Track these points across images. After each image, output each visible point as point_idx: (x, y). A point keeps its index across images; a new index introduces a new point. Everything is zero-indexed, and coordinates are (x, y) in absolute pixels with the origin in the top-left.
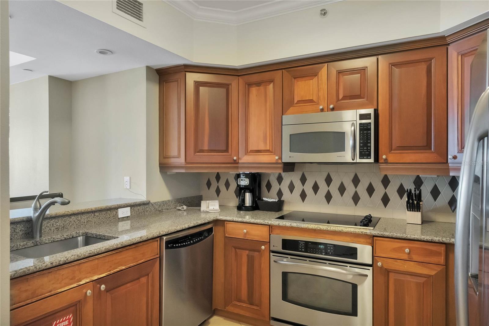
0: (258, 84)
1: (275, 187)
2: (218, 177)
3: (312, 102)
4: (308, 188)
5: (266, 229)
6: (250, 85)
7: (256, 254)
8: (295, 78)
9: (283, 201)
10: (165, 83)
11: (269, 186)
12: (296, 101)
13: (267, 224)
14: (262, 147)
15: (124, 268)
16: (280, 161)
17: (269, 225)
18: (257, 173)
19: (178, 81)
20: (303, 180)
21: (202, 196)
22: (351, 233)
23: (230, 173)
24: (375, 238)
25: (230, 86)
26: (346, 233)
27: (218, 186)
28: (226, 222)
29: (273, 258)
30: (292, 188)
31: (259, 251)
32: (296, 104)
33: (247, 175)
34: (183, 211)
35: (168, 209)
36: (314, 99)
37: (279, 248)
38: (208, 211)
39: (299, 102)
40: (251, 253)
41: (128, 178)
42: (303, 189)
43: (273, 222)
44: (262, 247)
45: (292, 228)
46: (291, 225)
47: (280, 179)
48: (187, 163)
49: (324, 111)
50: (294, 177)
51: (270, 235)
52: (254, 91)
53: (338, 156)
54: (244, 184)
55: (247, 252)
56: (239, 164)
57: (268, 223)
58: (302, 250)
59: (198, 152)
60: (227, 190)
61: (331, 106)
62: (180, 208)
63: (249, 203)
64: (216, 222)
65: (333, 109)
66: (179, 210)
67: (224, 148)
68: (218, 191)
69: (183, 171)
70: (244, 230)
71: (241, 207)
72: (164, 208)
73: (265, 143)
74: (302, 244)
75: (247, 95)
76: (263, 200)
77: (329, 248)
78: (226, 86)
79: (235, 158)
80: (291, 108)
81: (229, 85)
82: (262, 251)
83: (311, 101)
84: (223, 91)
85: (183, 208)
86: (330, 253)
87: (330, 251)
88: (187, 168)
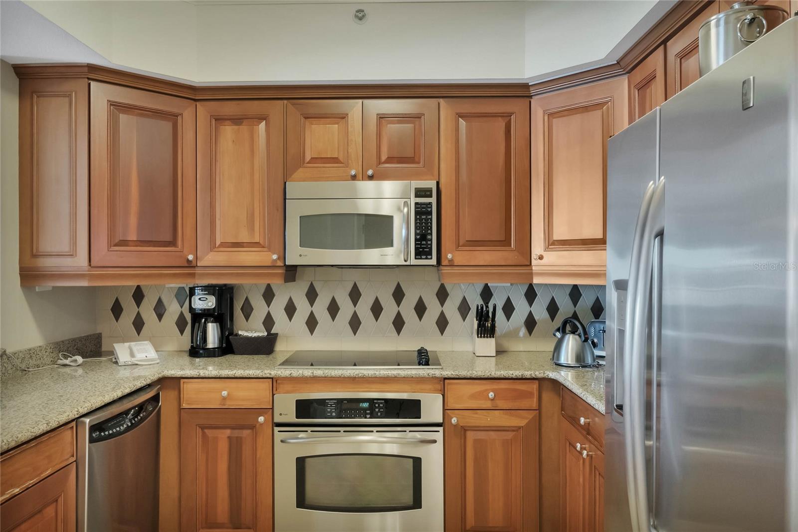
0: (237, 121)
1: (260, 309)
2: (139, 296)
3: (337, 163)
4: (320, 309)
5: (267, 385)
6: (219, 120)
7: (246, 433)
8: (306, 118)
9: (275, 335)
10: (35, 97)
11: (247, 310)
12: (308, 158)
13: (268, 375)
14: (244, 237)
15: (17, 490)
16: (280, 263)
17: (272, 378)
18: (225, 285)
19: (70, 96)
20: (312, 295)
21: (101, 334)
22: (412, 377)
23: (167, 286)
24: (447, 381)
25: (179, 118)
26: (404, 377)
27: (138, 312)
28: (182, 381)
29: (279, 435)
30: (290, 310)
31: (252, 427)
32: (308, 163)
33: (210, 289)
34: (77, 368)
35: (38, 366)
36: (341, 158)
37: (292, 418)
38: (137, 362)
39: (314, 160)
40: (237, 433)
42: (312, 312)
43: (279, 372)
44: (260, 418)
45: (315, 379)
46: (313, 373)
47: (269, 295)
48: (92, 267)
49: (358, 178)
50: (297, 292)
51: (273, 395)
52: (228, 132)
53: (381, 255)
54: (201, 307)
55: (228, 432)
56: (196, 269)
57: (270, 374)
58: (331, 415)
59: (116, 245)
60: (160, 320)
61: (370, 172)
62: (67, 362)
63: (214, 343)
64: (163, 382)
65: (371, 178)
66: (65, 365)
67: (168, 237)
68: (139, 324)
69: (84, 283)
70: (223, 392)
71: (197, 351)
72: (32, 362)
73: (251, 229)
74: (331, 406)
75: (213, 140)
76: (237, 335)
77: (377, 405)
78: (173, 118)
79: (191, 257)
80: (301, 170)
81: (177, 116)
82: (258, 426)
83: (335, 160)
84: (165, 127)
85: (76, 361)
86: (379, 414)
87: (379, 411)
88: (91, 277)
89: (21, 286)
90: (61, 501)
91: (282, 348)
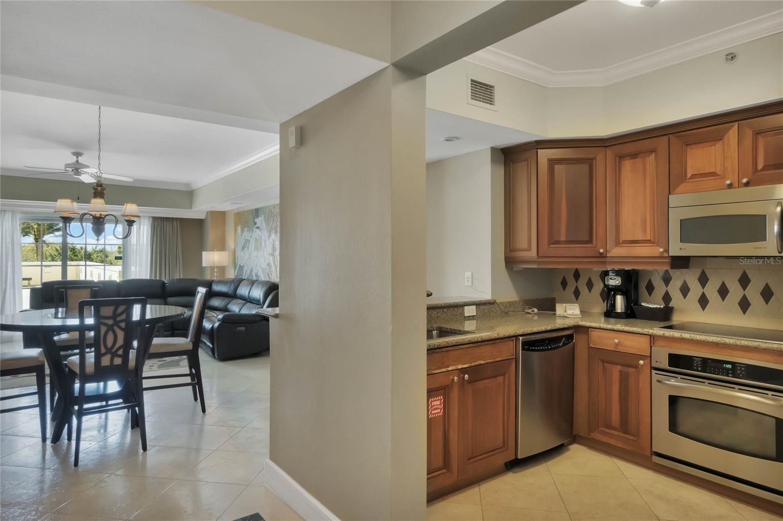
0: (634, 156)
1: (660, 289)
2: (577, 275)
3: (715, 176)
4: (711, 291)
5: (645, 341)
6: (621, 157)
7: (631, 370)
8: (687, 145)
9: (672, 308)
10: (511, 163)
11: (650, 288)
12: (689, 175)
13: (647, 333)
14: (639, 236)
15: (483, 362)
16: (666, 255)
17: (650, 335)
18: (634, 270)
19: (528, 160)
20: (703, 280)
21: (555, 298)
22: (773, 350)
23: (594, 269)
25: (594, 161)
26: (765, 349)
27: (577, 286)
28: (590, 329)
29: (655, 376)
30: (685, 290)
31: (636, 367)
32: (689, 179)
33: (618, 273)
34: (534, 315)
35: (515, 312)
36: (718, 172)
37: (665, 364)
38: (566, 315)
39: (694, 176)
40: (625, 369)
41: (470, 274)
42: (703, 293)
43: (655, 332)
44: (640, 361)
45: (682, 340)
46: (681, 335)
47: (667, 280)
48: (539, 257)
49: (733, 187)
50: (691, 277)
51: (651, 347)
52: (627, 164)
53: (754, 248)
54: (614, 284)
55: (619, 367)
56: (607, 258)
57: (648, 332)
58: (698, 368)
59: (552, 244)
60: (590, 292)
61: (745, 180)
62: (529, 311)
63: (622, 309)
64: (578, 328)
65: (747, 184)
66: (529, 313)
67: (586, 238)
68: (577, 293)
69: (535, 266)
70: (616, 340)
71: (610, 313)
72: (512, 309)
73: (644, 230)
74: (697, 361)
75: (618, 171)
76: (641, 305)
77: (739, 368)
78: (590, 162)
79: (601, 251)
80: (683, 185)
81: (592, 160)
82: (640, 366)
83: (713, 174)
84: (585, 168)
85: (534, 311)
86: (741, 375)
87: (741, 373)
88: (539, 263)
89: (506, 267)
90: (507, 376)
91: (676, 319)
